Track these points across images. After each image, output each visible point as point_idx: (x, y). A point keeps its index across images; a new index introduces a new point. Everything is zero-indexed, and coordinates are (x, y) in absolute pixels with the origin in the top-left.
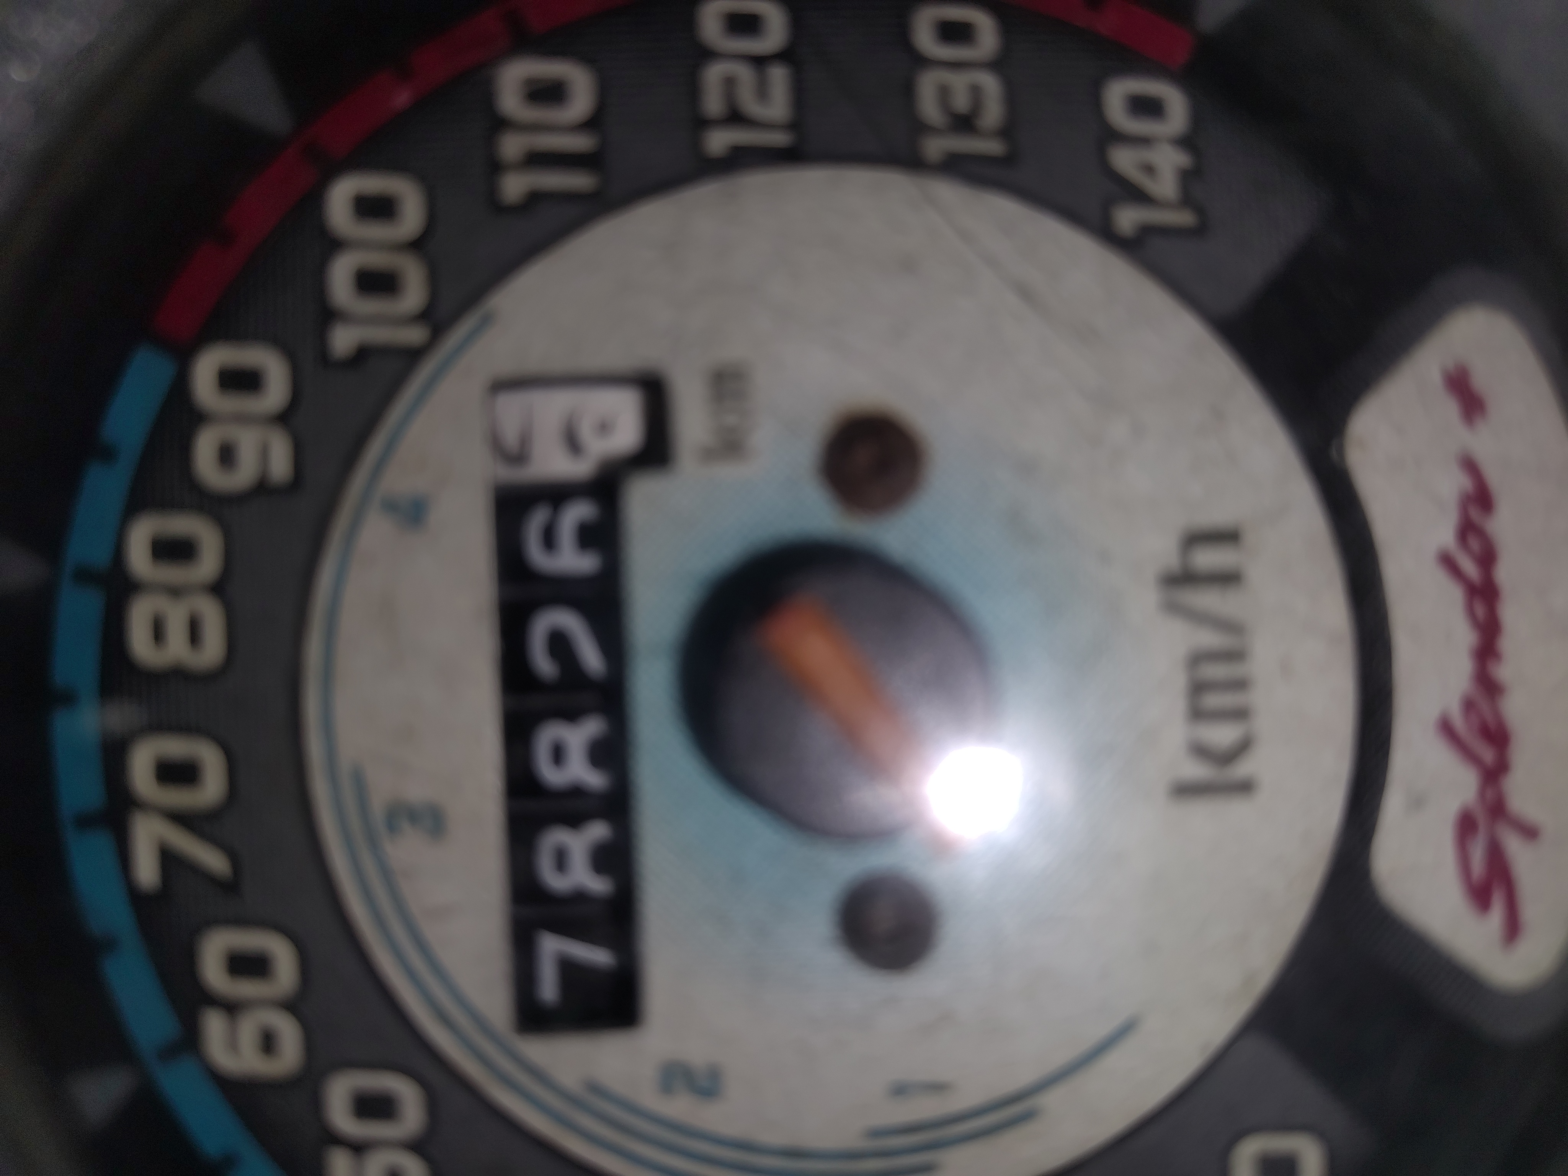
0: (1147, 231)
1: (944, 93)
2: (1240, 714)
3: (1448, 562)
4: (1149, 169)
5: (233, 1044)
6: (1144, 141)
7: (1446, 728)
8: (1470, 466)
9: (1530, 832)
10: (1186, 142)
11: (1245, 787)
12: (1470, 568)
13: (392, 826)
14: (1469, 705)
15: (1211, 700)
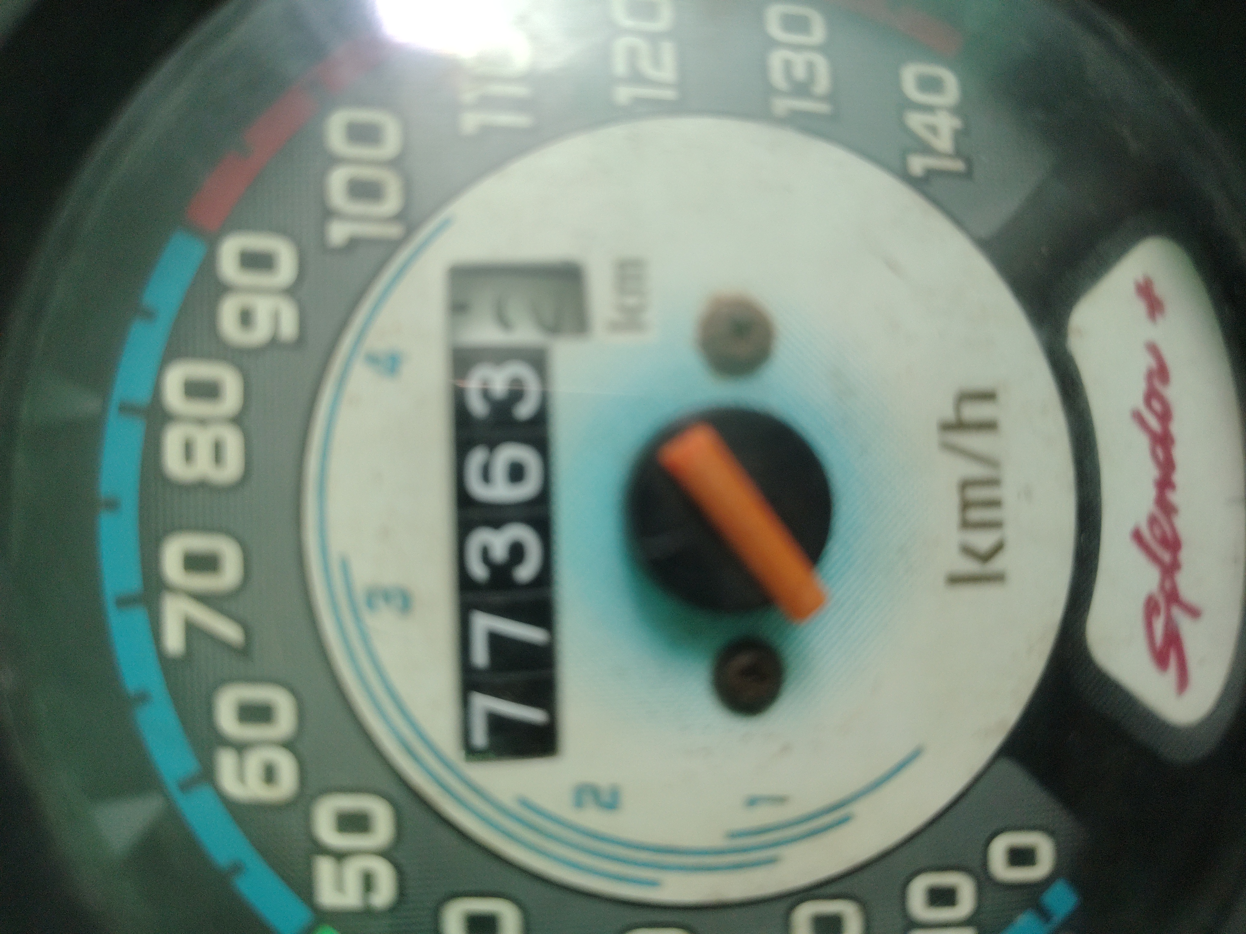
0: (932, 174)
1: (788, 66)
2: (996, 525)
3: (1138, 417)
4: (933, 129)
5: (241, 777)
6: (930, 109)
7: (1137, 536)
8: (1153, 349)
9: (1194, 612)
10: (957, 110)
11: (998, 578)
12: (1154, 423)
13: (370, 603)
14: (1153, 521)
15: (975, 515)
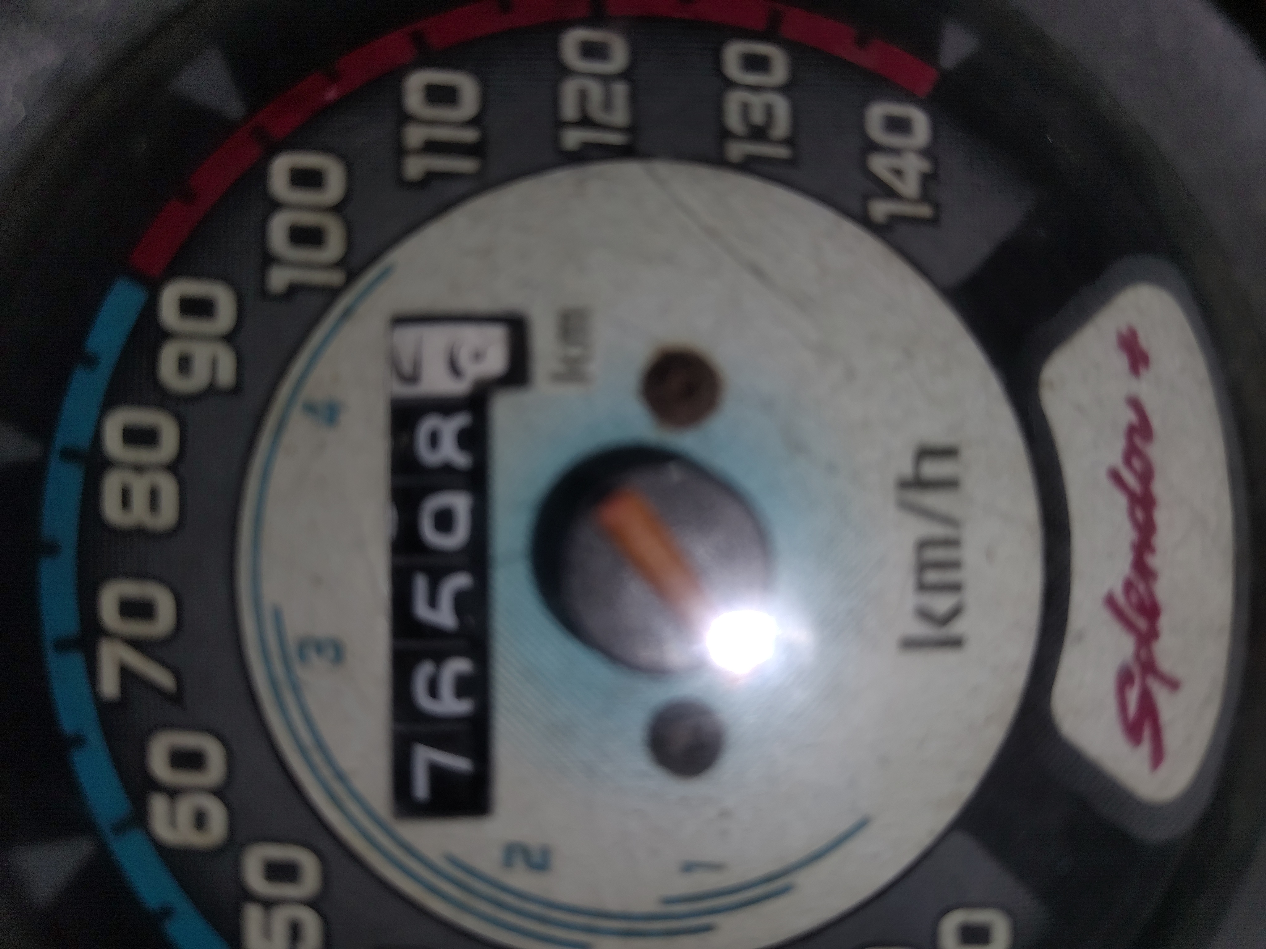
0: (895, 220)
2: (955, 587)
3: (1115, 475)
4: (898, 173)
5: (173, 822)
6: (896, 151)
7: (1110, 602)
8: (1135, 404)
9: (1173, 684)
10: (926, 153)
11: (956, 643)
12: (1134, 483)
13: (303, 655)
14: (1129, 586)
15: (932, 576)
